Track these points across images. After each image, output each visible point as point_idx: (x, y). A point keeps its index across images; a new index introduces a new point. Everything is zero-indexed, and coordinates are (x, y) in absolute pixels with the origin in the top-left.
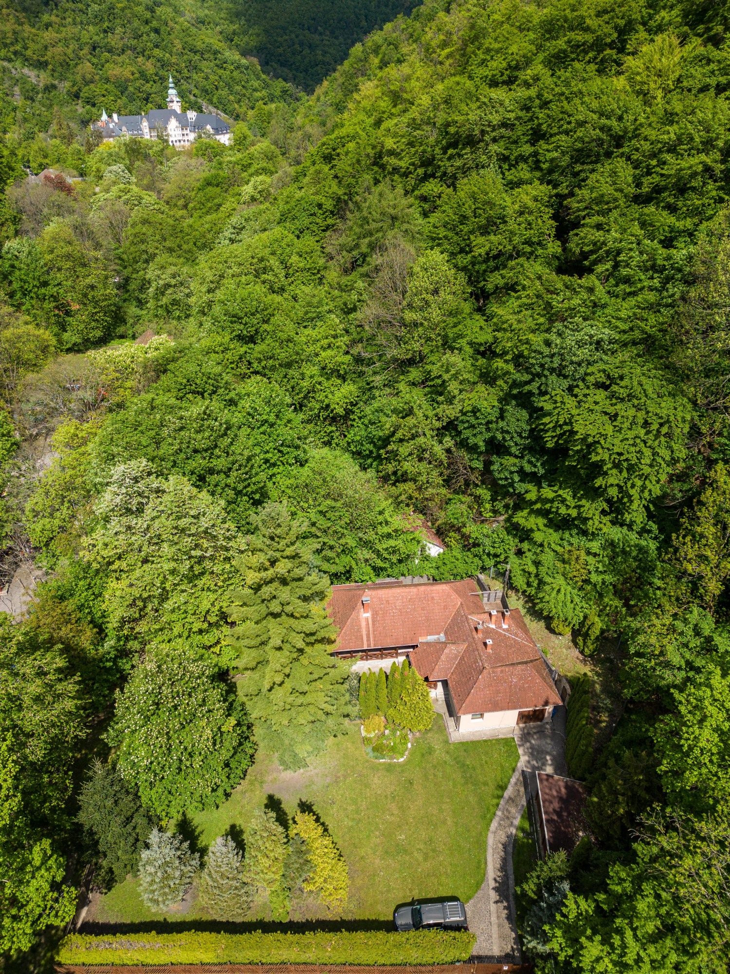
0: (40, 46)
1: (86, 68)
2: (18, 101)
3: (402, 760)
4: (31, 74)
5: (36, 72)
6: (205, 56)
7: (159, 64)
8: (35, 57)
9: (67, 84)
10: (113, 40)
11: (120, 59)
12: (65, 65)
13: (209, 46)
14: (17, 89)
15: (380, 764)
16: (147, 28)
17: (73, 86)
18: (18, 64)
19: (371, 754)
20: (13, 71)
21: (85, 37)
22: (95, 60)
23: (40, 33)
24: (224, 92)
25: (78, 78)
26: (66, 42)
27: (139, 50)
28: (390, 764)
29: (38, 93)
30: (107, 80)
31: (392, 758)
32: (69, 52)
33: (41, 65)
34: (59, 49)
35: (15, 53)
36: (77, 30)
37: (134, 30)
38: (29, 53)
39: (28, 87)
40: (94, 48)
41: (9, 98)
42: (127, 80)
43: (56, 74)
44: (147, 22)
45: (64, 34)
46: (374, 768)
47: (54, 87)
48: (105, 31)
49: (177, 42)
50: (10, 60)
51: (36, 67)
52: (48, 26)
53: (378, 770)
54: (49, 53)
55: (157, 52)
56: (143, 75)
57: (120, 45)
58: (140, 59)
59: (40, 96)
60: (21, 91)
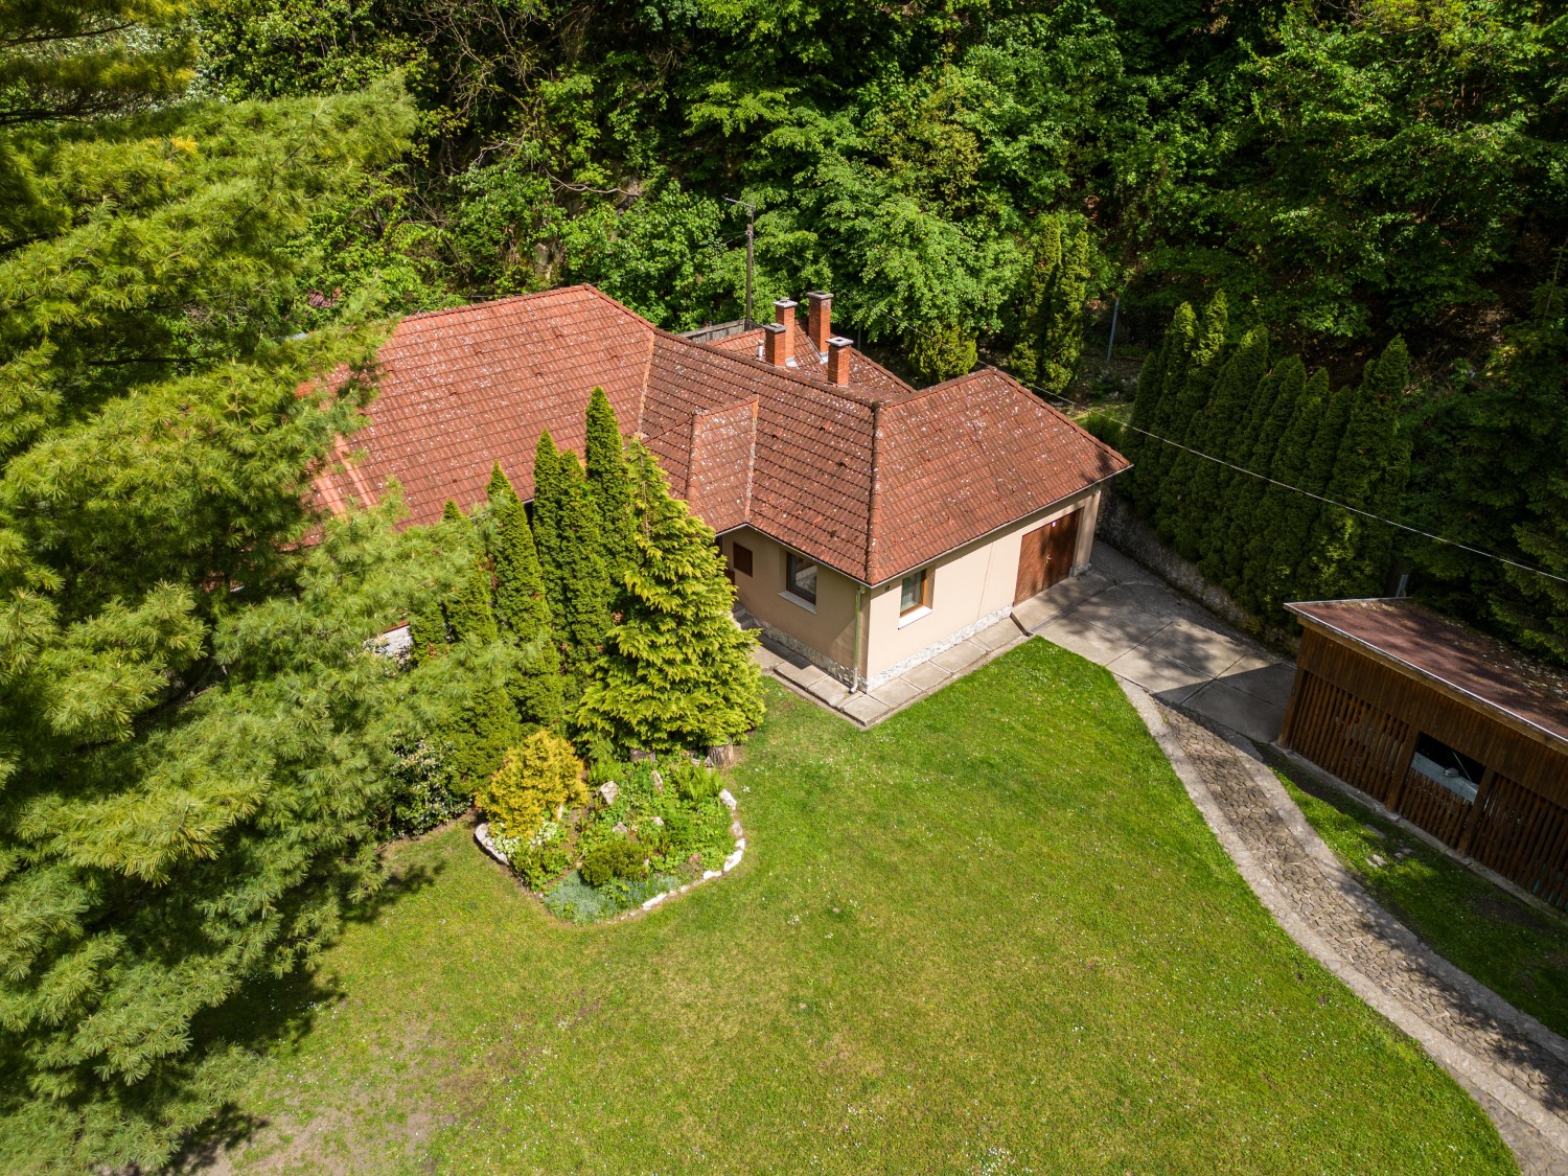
3: (736, 858)
15: (651, 918)
19: (588, 903)
28: (697, 900)
31: (689, 872)
53: (660, 946)
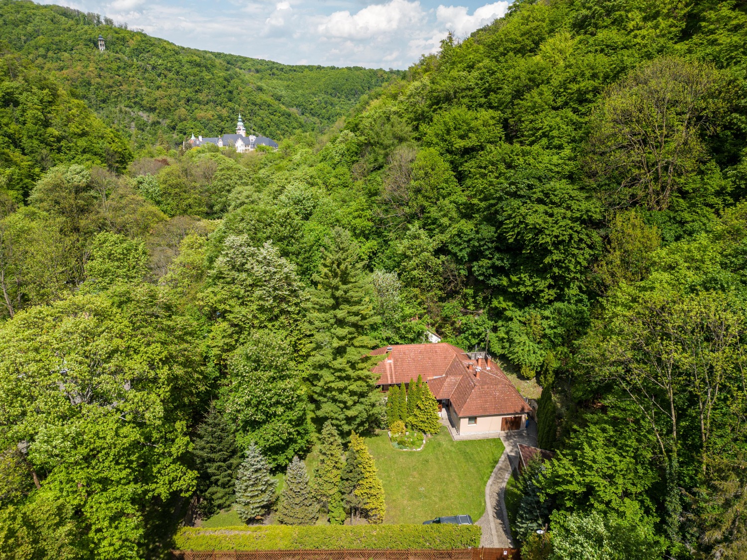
0: (152, 99)
1: (182, 111)
2: (133, 131)
3: (419, 449)
4: (144, 116)
5: (147, 114)
6: (262, 108)
7: (231, 111)
8: (148, 105)
9: (168, 121)
10: (202, 97)
11: (205, 108)
12: (168, 110)
13: (265, 102)
14: (133, 124)
15: (403, 452)
16: (225, 90)
17: (172, 122)
18: (136, 109)
19: (397, 446)
20: (132, 113)
21: (183, 94)
22: (188, 108)
23: (154, 91)
24: (273, 129)
25: (176, 117)
26: (170, 97)
27: (218, 102)
28: (411, 452)
29: (147, 126)
30: (195, 119)
31: (411, 448)
32: (171, 102)
33: (152, 110)
34: (165, 100)
35: (135, 103)
36: (177, 90)
37: (216, 91)
38: (144, 102)
39: (140, 122)
40: (188, 101)
41: (127, 129)
42: (209, 120)
43: (161, 115)
44: (224, 87)
45: (169, 93)
46: (400, 454)
47: (159, 123)
48: (196, 92)
49: (243, 99)
50: (131, 107)
51: (147, 111)
52: (158, 88)
53: (402, 454)
54: (158, 103)
55: (230, 104)
56: (220, 117)
57: (206, 99)
58: (219, 108)
59: (148, 128)
60: (136, 125)
